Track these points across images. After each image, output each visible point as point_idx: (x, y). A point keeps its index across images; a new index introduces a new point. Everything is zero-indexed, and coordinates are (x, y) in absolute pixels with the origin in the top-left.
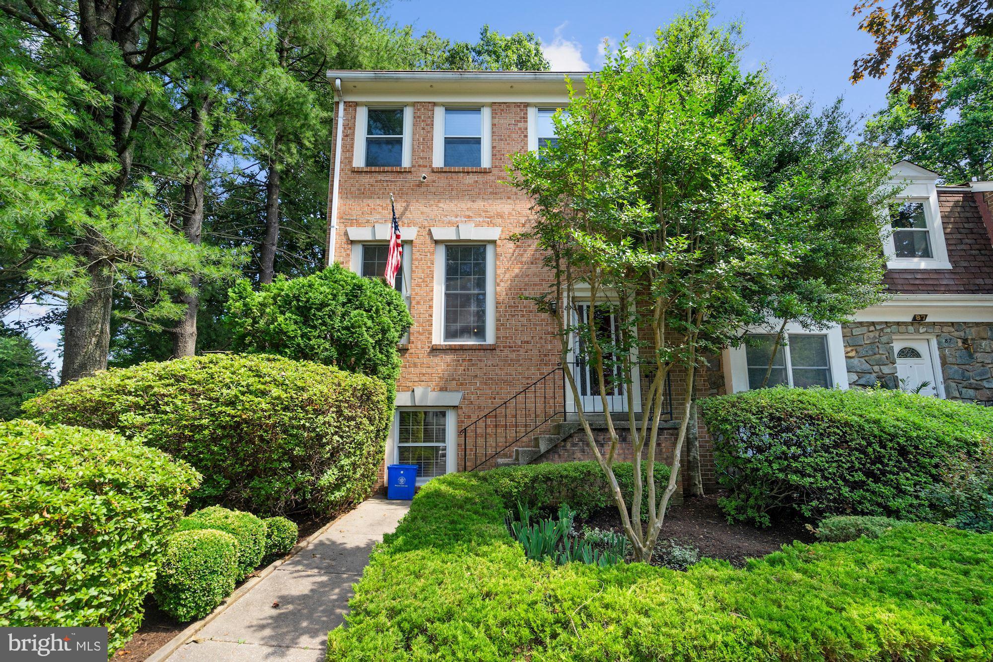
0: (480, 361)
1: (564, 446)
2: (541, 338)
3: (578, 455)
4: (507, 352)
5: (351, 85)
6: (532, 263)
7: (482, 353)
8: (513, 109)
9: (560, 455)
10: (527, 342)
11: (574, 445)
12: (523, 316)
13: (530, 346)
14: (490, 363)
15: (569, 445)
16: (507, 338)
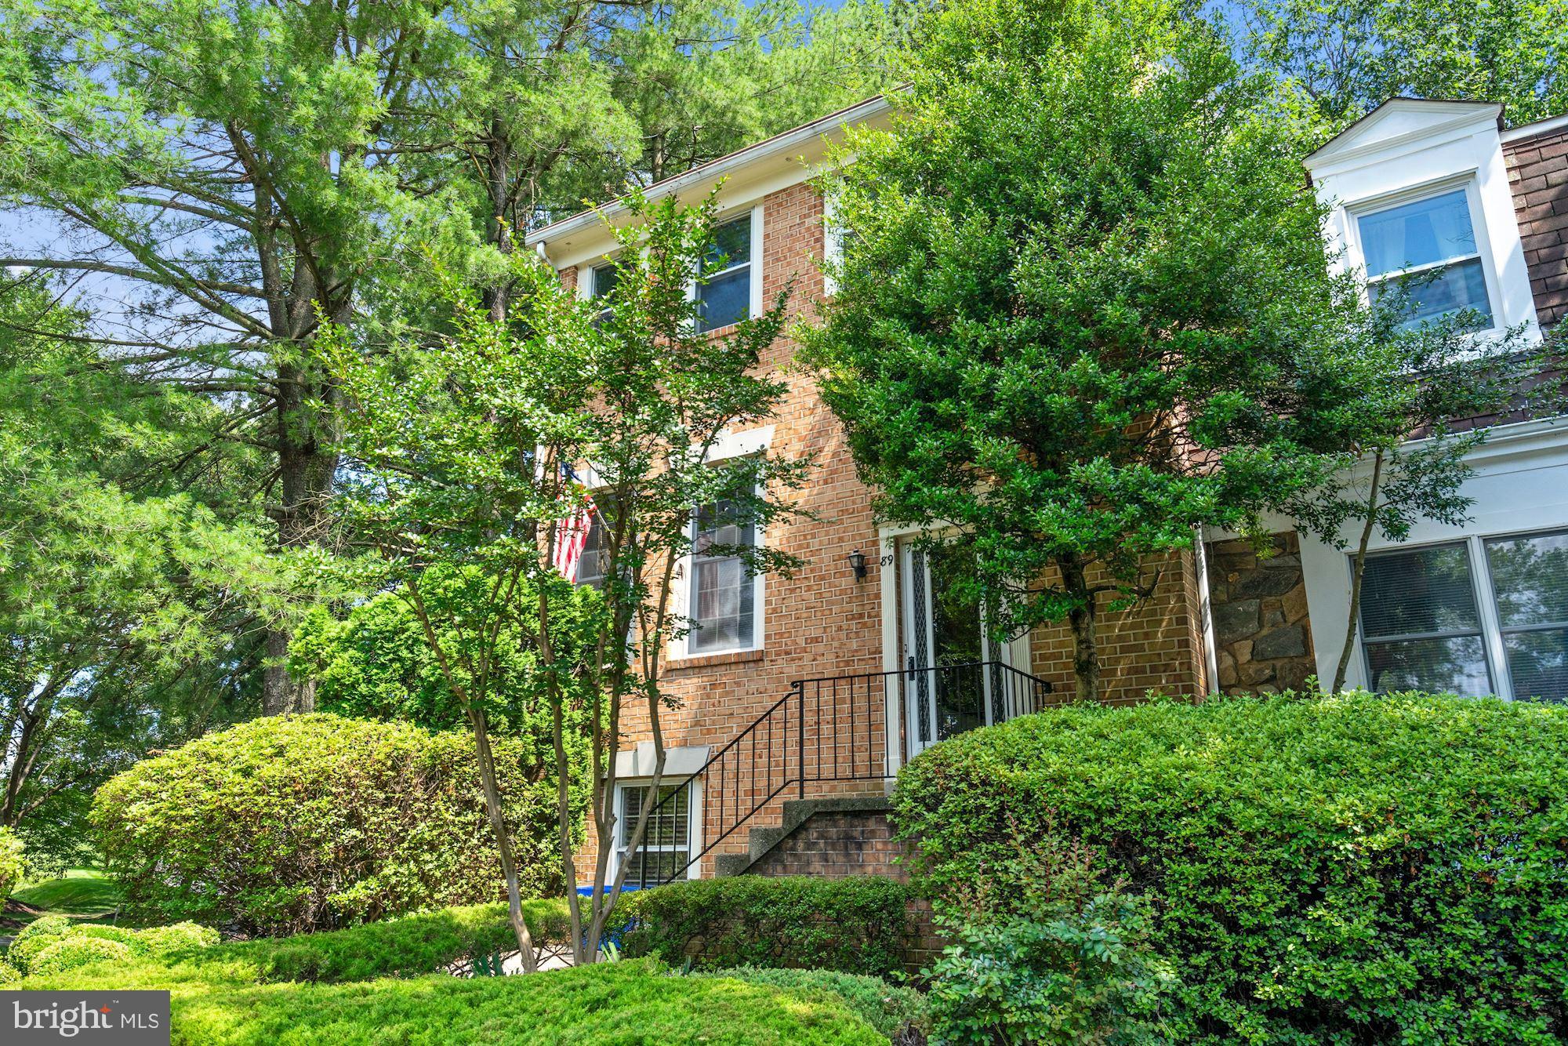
0: (738, 684)
1: (793, 849)
2: (840, 629)
3: (817, 866)
4: (781, 662)
5: (562, 243)
6: (826, 482)
7: (740, 670)
8: (798, 196)
9: (785, 867)
10: (816, 640)
11: (810, 846)
12: (809, 588)
13: (820, 648)
14: (753, 687)
15: (801, 845)
16: (781, 635)
